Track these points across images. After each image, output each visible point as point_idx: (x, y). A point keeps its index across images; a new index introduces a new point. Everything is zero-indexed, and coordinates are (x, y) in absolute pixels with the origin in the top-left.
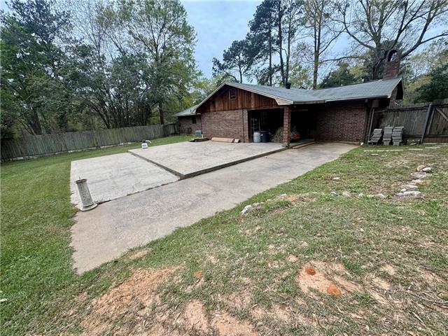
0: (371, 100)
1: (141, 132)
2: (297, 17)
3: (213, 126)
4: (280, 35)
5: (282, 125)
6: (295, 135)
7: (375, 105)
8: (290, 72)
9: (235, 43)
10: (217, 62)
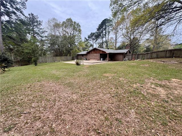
0: (123, 53)
1: (66, 58)
2: (110, 29)
3: (91, 57)
4: (106, 33)
5: (107, 57)
6: (110, 59)
7: (124, 54)
8: (108, 43)
9: (92, 33)
10: (86, 38)
